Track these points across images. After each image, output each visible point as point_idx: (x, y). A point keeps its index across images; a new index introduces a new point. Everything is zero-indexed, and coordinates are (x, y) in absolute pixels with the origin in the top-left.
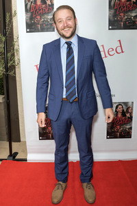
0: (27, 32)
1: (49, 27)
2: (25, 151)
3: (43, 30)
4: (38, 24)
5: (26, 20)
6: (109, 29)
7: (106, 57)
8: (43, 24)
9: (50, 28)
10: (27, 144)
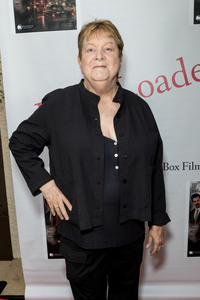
0: (18, 31)
1: (64, 18)
2: (20, 279)
3: (51, 26)
4: (41, 12)
5: (15, 5)
6: (196, 22)
7: (187, 84)
8: (50, 14)
9: (67, 22)
10: (24, 267)
